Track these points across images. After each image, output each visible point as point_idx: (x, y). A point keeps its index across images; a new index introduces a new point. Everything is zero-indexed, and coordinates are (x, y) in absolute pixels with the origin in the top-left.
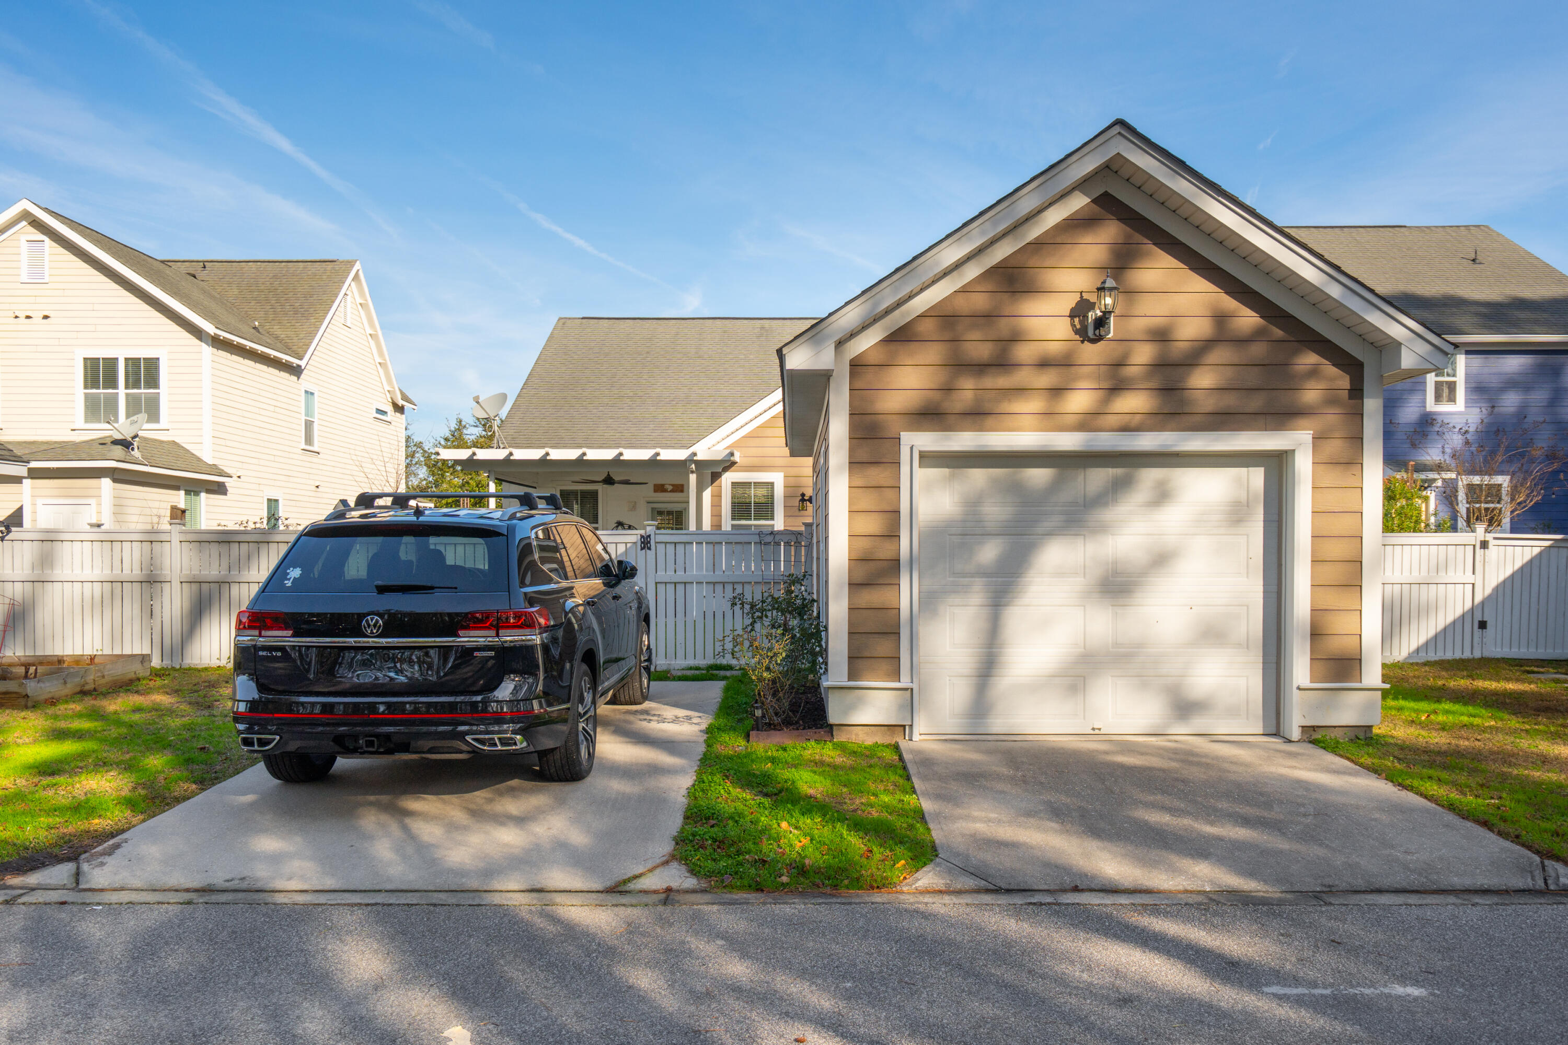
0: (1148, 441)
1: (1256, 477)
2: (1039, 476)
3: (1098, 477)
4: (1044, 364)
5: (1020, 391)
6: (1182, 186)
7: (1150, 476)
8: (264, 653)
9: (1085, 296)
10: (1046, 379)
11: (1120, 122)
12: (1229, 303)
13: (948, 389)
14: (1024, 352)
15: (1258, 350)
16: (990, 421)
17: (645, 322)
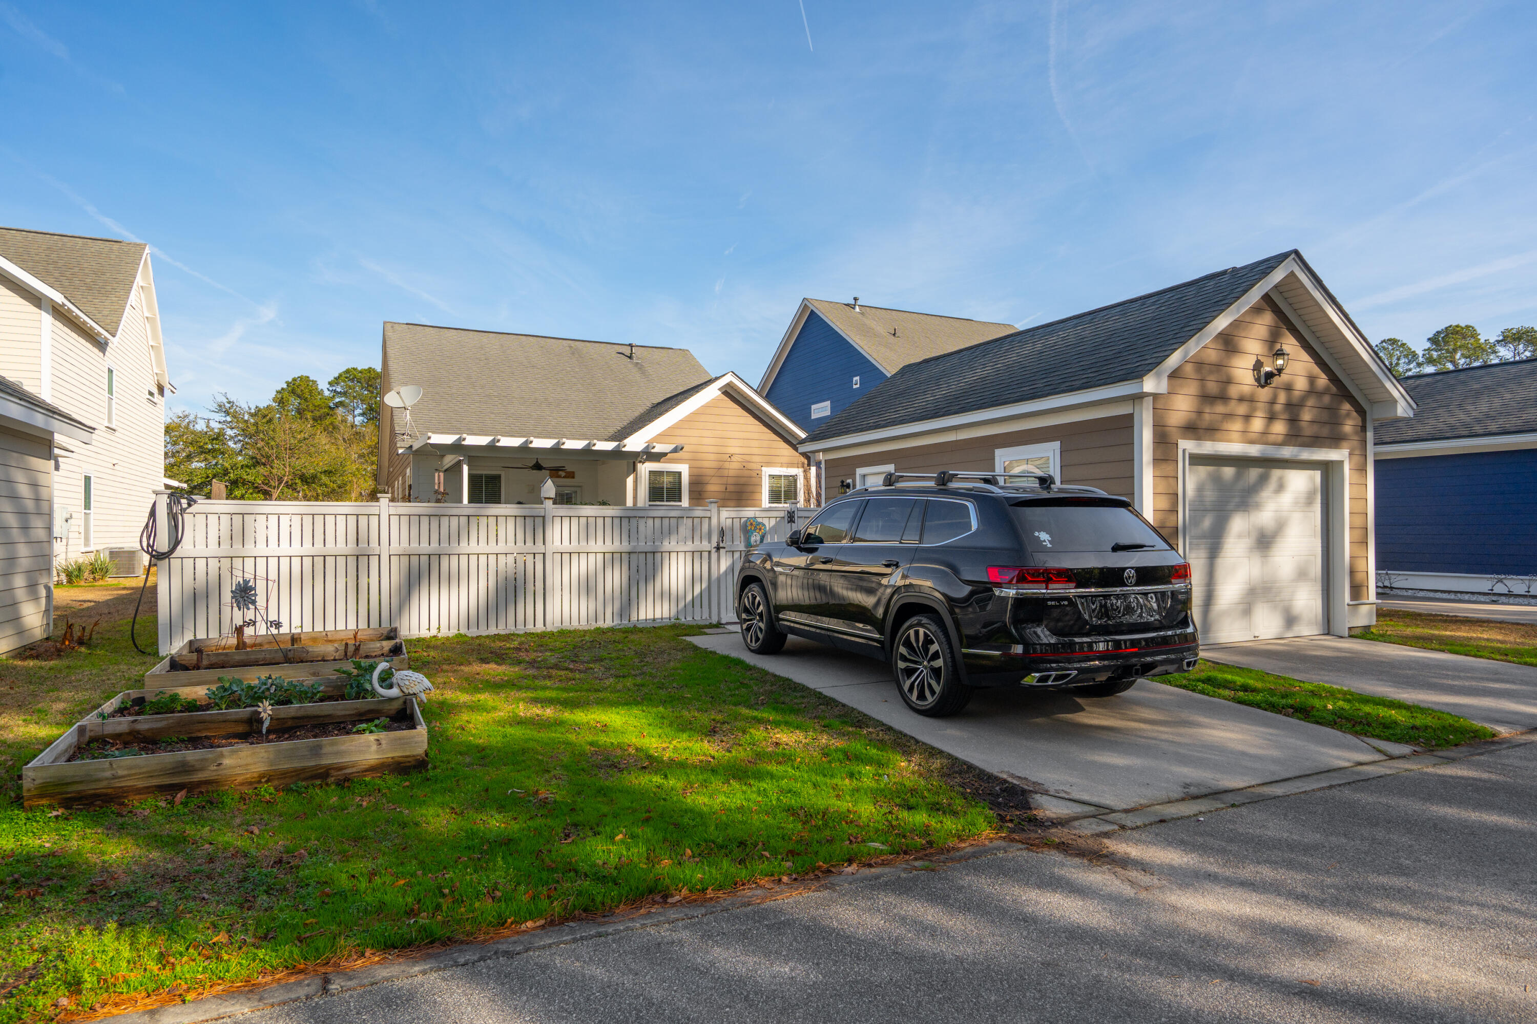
0: (1287, 452)
1: (1317, 475)
2: (1228, 472)
3: (1254, 473)
4: (1241, 399)
5: (1229, 416)
6: (1318, 295)
7: (1276, 473)
8: (1053, 603)
9: (1260, 358)
10: (1242, 409)
11: (1296, 252)
12: (1316, 370)
13: (1200, 413)
14: (1234, 391)
15: (1327, 399)
16: (1218, 435)
17: (467, 332)
